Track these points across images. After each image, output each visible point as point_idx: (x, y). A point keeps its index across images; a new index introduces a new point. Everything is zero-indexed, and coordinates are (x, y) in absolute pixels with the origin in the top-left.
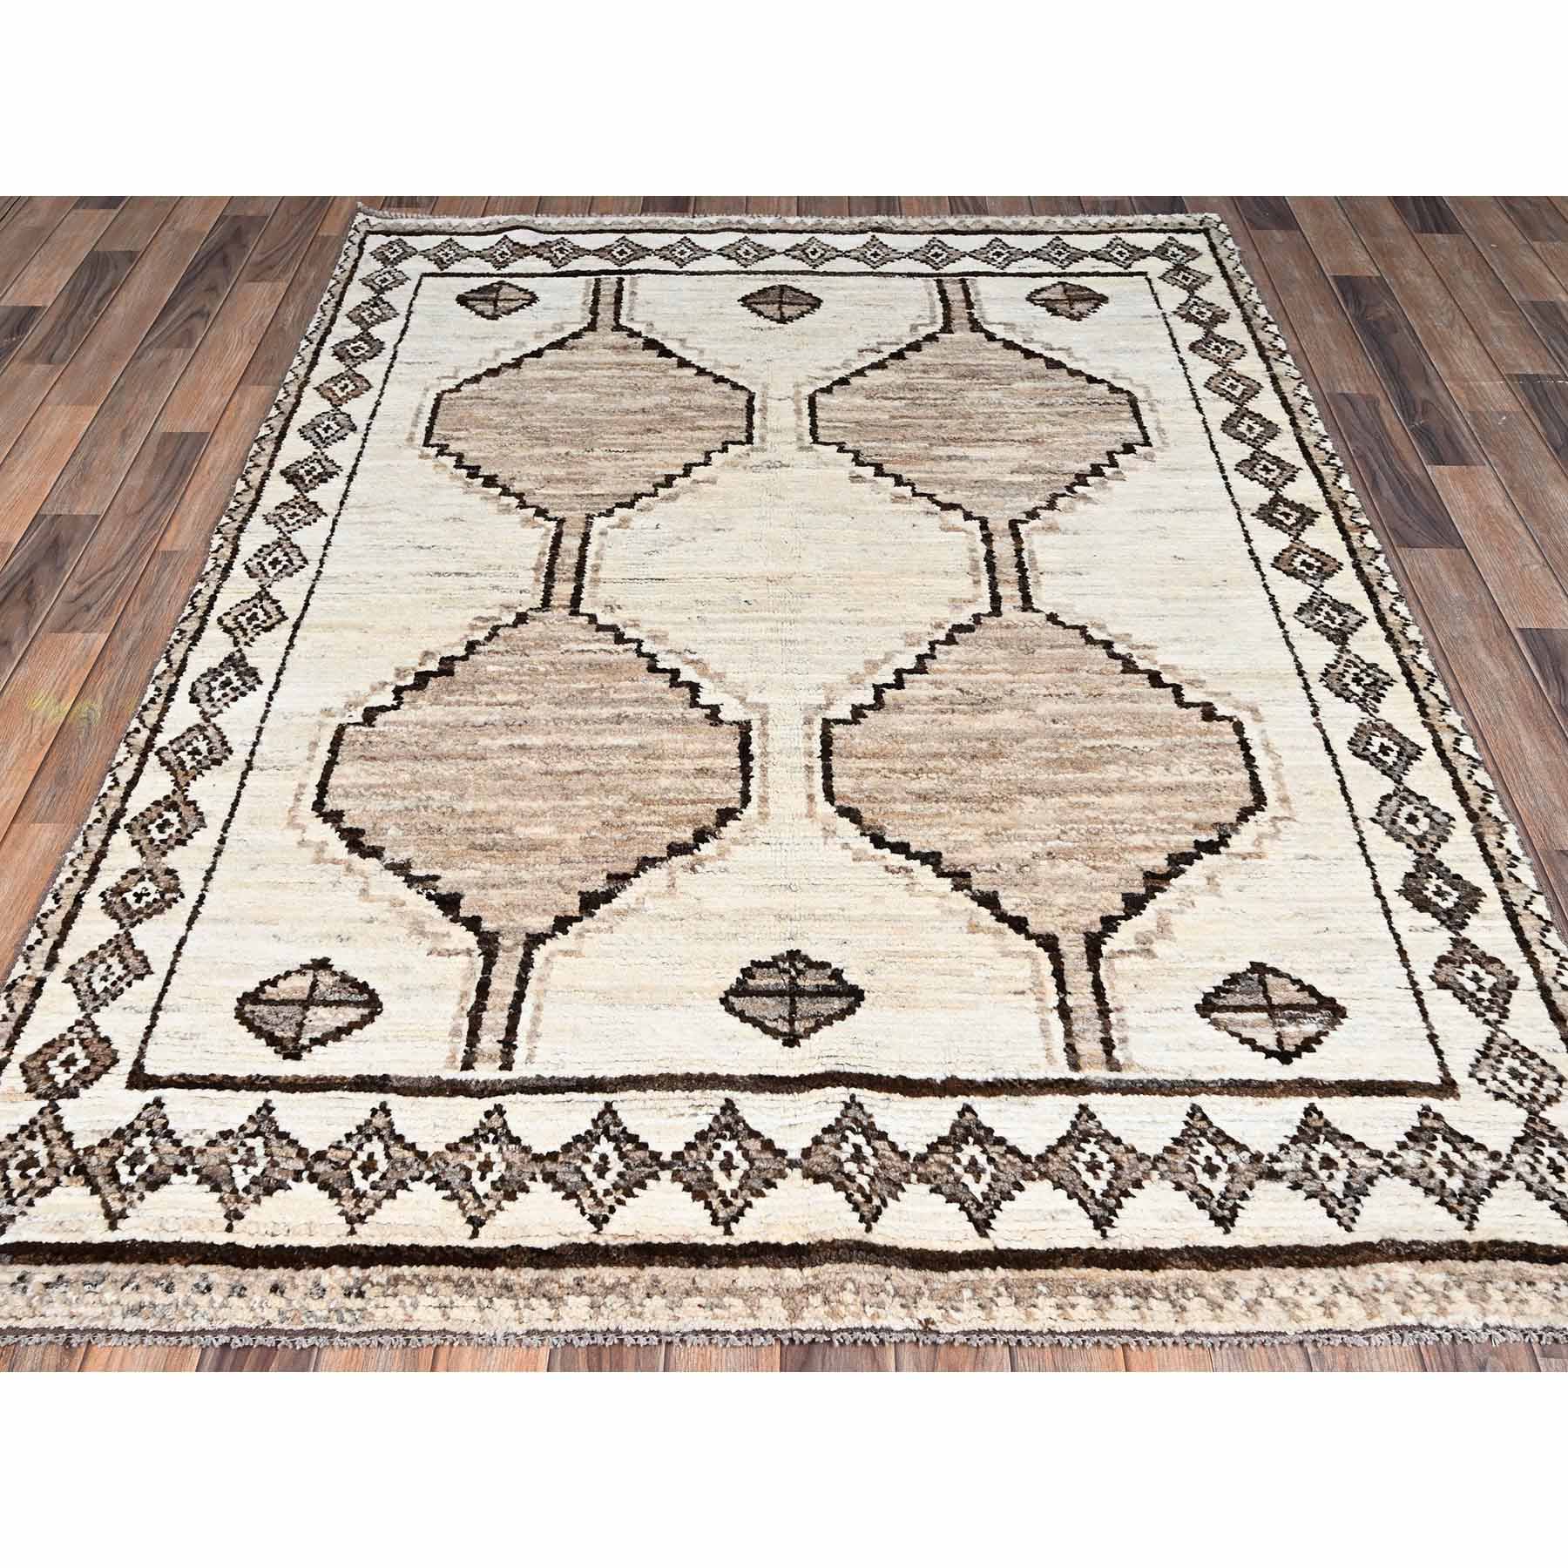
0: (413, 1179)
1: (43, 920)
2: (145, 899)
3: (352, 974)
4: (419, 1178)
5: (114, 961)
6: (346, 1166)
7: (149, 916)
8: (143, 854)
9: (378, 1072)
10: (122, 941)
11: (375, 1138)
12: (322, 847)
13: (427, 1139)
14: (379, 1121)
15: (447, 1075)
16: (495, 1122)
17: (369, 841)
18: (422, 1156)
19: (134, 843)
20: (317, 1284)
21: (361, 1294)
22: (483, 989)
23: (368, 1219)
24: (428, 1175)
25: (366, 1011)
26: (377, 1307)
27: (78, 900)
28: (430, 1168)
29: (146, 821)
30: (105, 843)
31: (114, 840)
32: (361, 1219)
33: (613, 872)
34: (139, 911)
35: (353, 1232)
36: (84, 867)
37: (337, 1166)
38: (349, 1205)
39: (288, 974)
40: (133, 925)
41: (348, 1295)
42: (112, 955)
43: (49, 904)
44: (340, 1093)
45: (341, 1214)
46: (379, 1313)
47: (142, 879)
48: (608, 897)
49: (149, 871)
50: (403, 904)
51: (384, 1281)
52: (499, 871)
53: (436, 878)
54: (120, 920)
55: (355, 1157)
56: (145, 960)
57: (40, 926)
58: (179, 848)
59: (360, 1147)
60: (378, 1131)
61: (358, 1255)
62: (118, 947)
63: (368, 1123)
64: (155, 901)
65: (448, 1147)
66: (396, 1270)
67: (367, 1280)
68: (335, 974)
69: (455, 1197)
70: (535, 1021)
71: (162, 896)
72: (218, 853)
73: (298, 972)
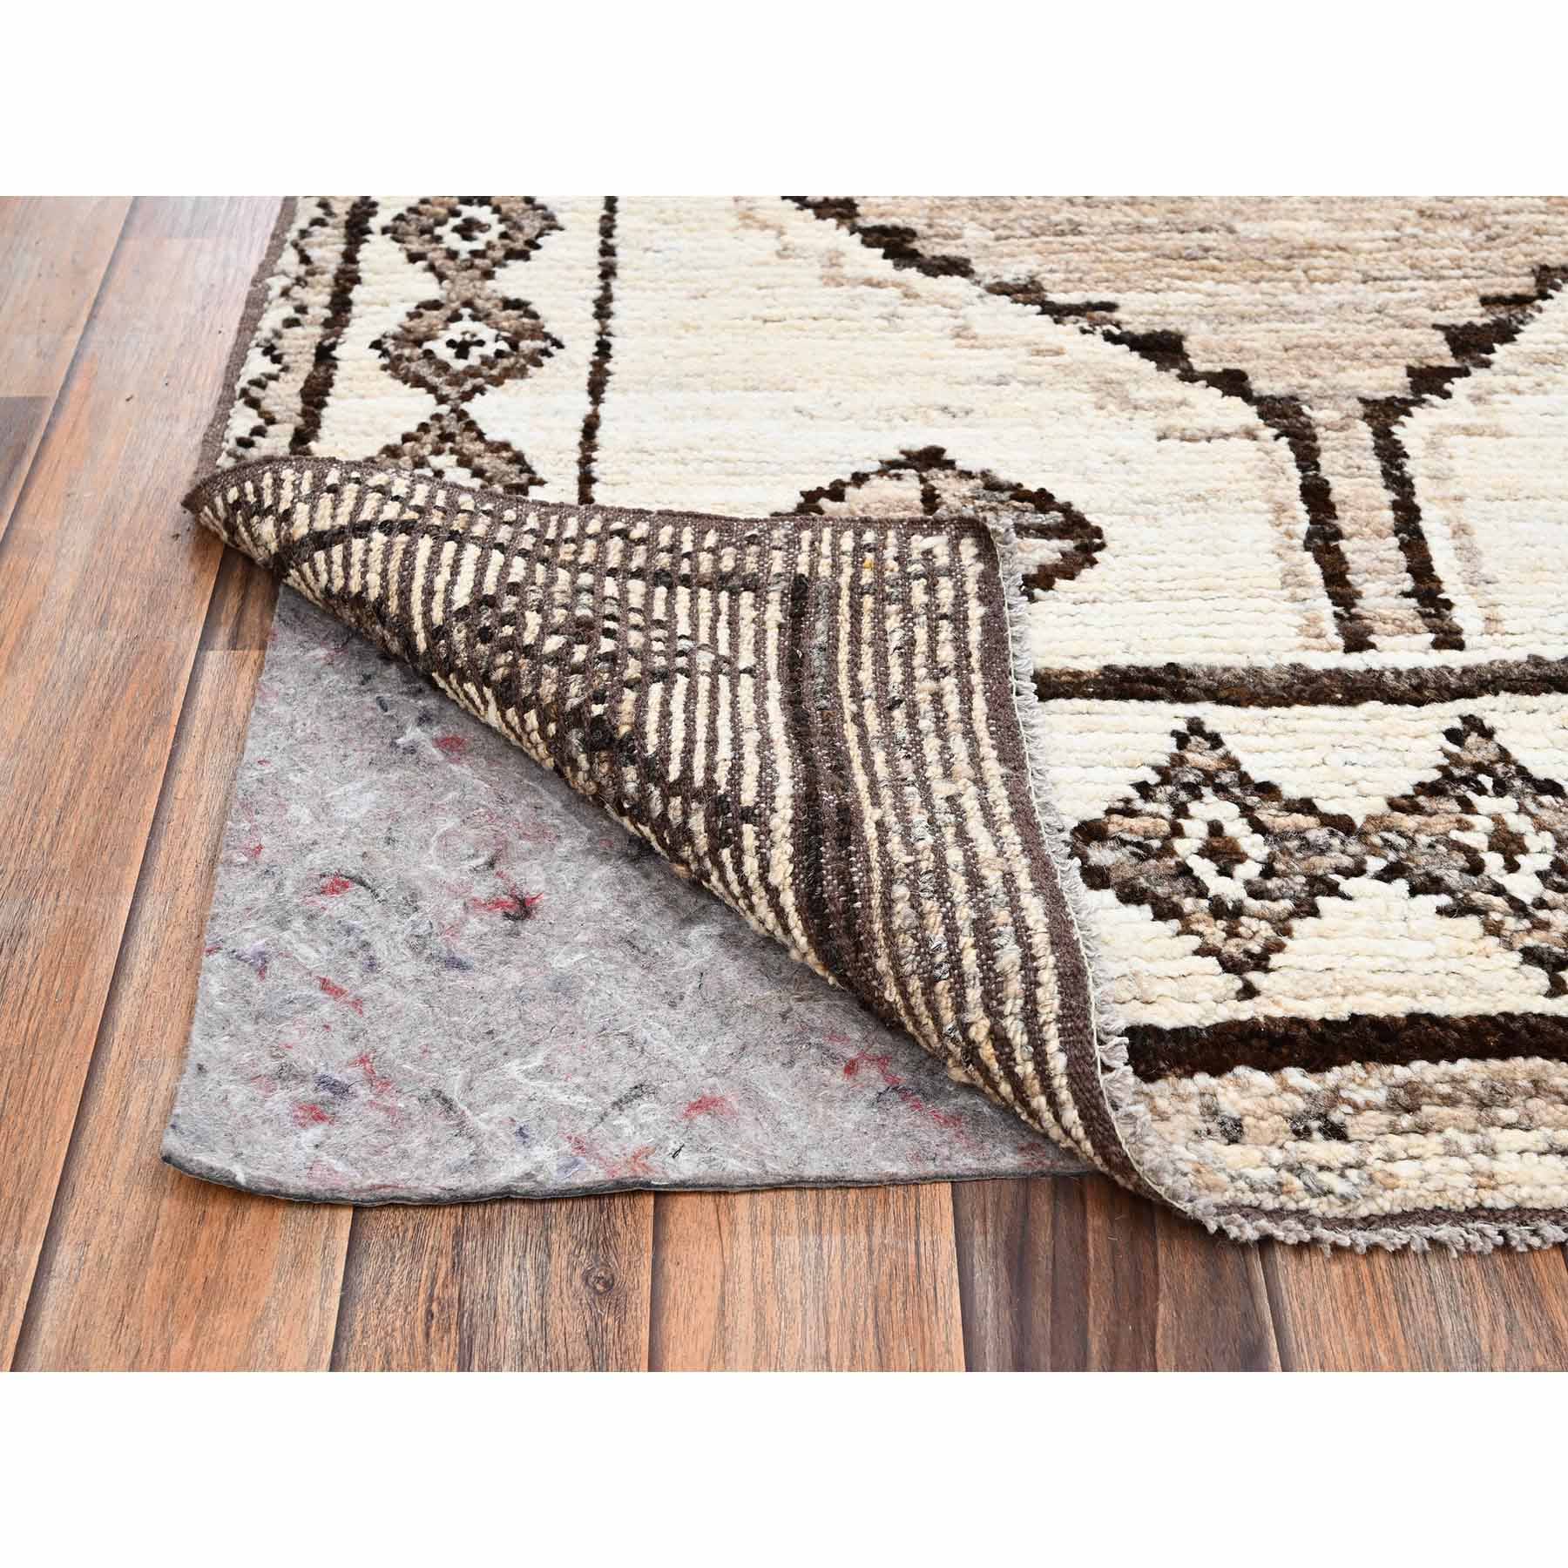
0: (1348, 873)
1: (255, 392)
2: (475, 351)
3: (1004, 475)
4: (1358, 871)
5: (445, 461)
6: (1167, 850)
7: (497, 382)
8: (441, 277)
9: (1156, 659)
10: (453, 426)
11: (1207, 791)
12: (834, 259)
13: (1336, 788)
14: (1200, 757)
15: (1319, 661)
16: (1476, 750)
17: (929, 248)
18: (1341, 824)
19: (413, 258)
20: (1212, 1112)
21: (1336, 1132)
22: (1317, 496)
23: (1275, 960)
24: (1375, 864)
25: (1068, 545)
26: (1390, 1158)
27: (324, 356)
28: (1374, 851)
29: (427, 221)
30: (349, 257)
31: (365, 253)
32: (1260, 962)
33: (1491, 292)
34: (472, 373)
35: (1249, 992)
36: (318, 299)
37: (1143, 852)
38: (1215, 932)
39: (859, 479)
40: (467, 397)
41: (1303, 1134)
42: (437, 452)
43: (258, 365)
44: (1079, 704)
45: (1203, 951)
46: (1404, 1169)
47: (456, 317)
48: (1506, 333)
49: (468, 303)
50: (1058, 353)
51: (1380, 1097)
52: (1239, 295)
53: (1110, 307)
54: (432, 389)
55: (1177, 831)
56: (518, 459)
57: (254, 403)
58: (515, 265)
59: (1181, 811)
60: (1209, 777)
61: (1288, 1039)
62: (446, 437)
63: (1178, 761)
64: (499, 354)
65: (1393, 805)
66: (1400, 1072)
67: (1335, 1097)
68: (968, 475)
69: (1462, 909)
70: (1468, 554)
71: (514, 346)
72: (608, 272)
73: (881, 473)
